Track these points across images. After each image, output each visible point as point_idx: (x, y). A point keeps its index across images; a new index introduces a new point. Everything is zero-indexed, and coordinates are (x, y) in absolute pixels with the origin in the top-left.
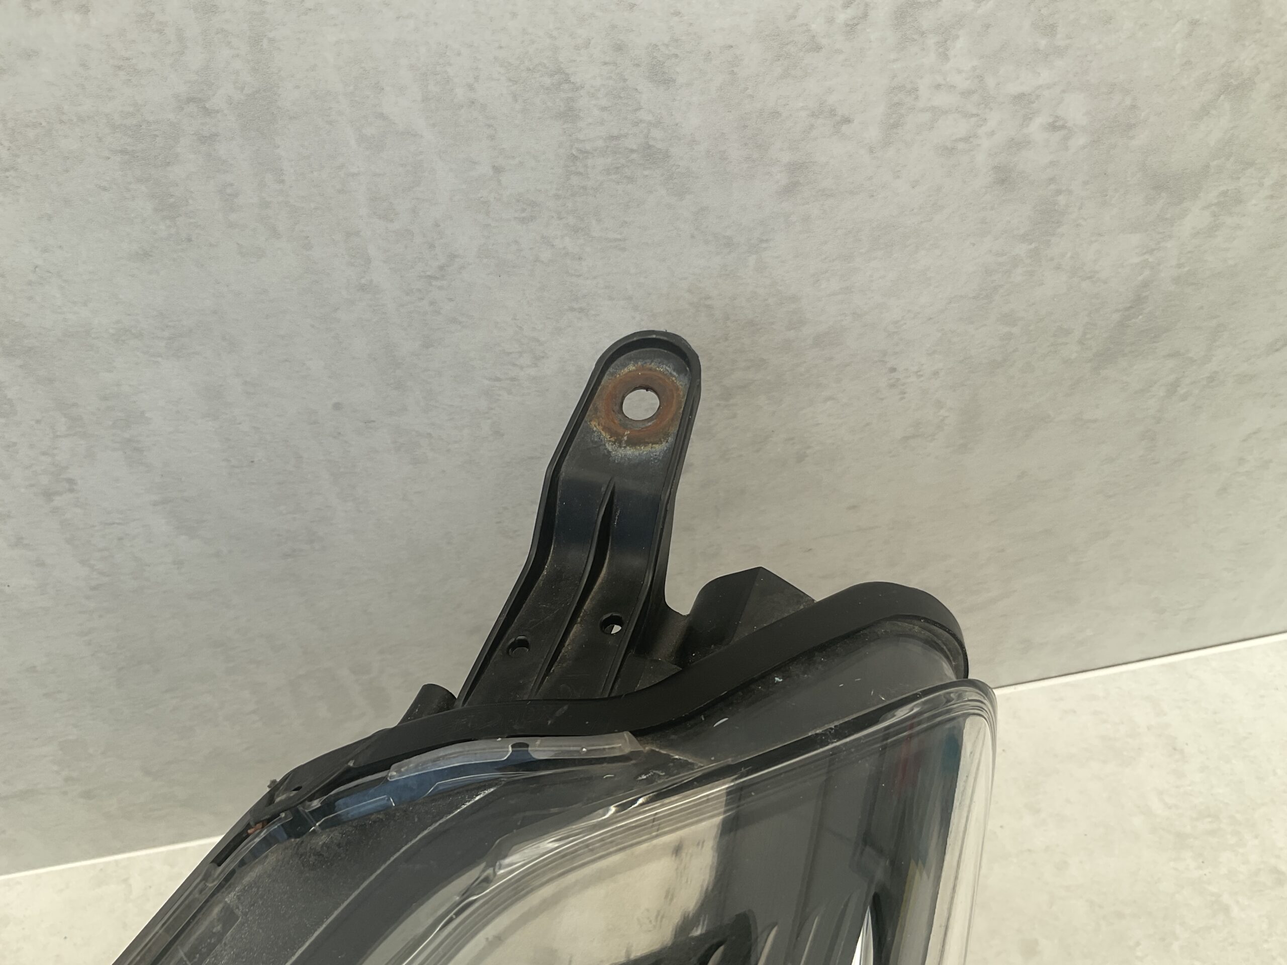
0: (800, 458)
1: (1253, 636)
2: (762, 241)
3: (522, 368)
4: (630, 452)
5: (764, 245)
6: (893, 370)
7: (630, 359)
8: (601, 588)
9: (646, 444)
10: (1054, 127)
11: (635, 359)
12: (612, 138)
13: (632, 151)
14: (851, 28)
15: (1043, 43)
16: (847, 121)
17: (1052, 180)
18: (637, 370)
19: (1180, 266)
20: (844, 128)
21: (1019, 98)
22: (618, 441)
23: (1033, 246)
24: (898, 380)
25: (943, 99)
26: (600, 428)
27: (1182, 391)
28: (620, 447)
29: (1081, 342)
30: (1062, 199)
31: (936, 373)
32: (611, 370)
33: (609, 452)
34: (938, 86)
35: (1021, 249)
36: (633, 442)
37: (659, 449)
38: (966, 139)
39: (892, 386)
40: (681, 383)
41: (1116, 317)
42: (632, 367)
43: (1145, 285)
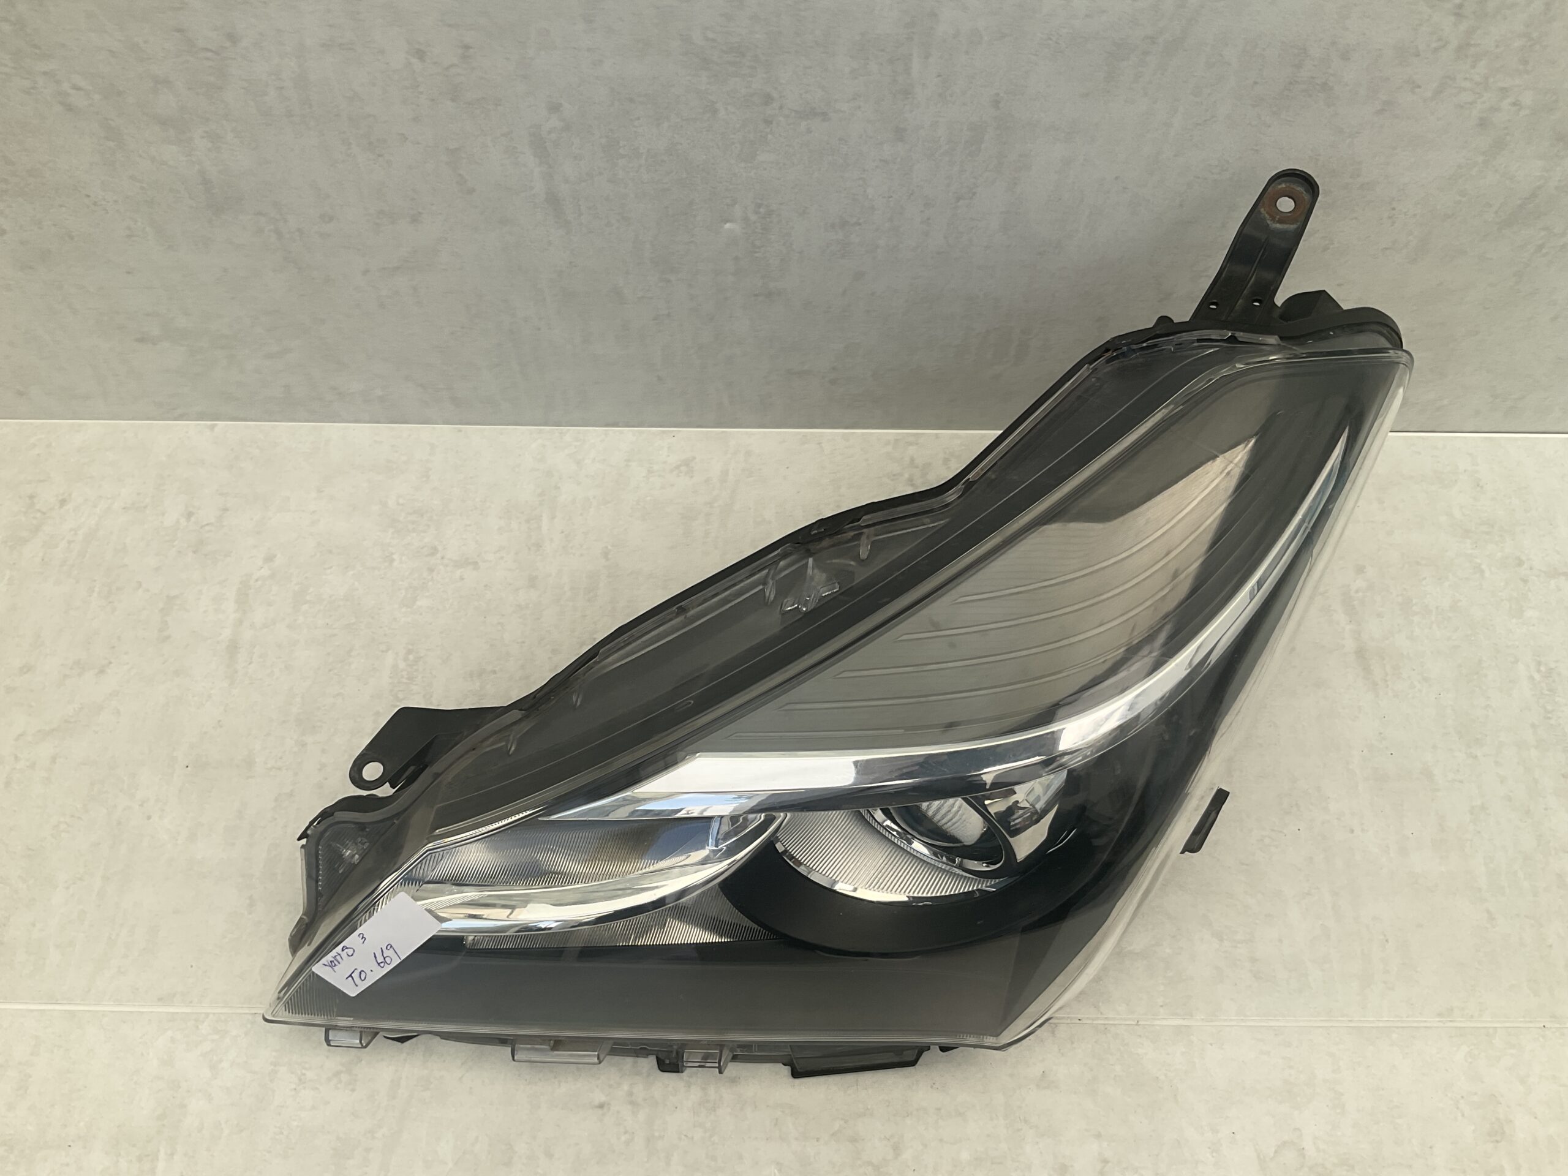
0: (1325, 249)
1: (1551, 431)
2: (1357, 133)
3: (1213, 174)
4: (1278, 226)
5: (1357, 135)
6: (1394, 209)
7: (1284, 181)
8: (1251, 287)
9: (1286, 223)
10: (1514, 104)
11: (1285, 182)
12: (1312, 78)
13: (1318, 84)
14: (1436, 50)
15: (1521, 67)
16: (1419, 87)
17: (1506, 128)
18: (1286, 187)
19: (1560, 181)
20: (1418, 90)
21: (1502, 89)
22: (1273, 219)
23: (1487, 158)
24: (1394, 215)
25: (1467, 84)
26: (1265, 212)
27: (1544, 251)
28: (1274, 223)
29: (1496, 212)
30: (1508, 138)
31: (1415, 215)
32: (1273, 185)
33: (1268, 225)
34: (1466, 79)
35: (1481, 159)
36: (1280, 222)
37: (1293, 227)
38: (1471, 104)
39: (1390, 218)
40: (1307, 197)
41: (1519, 202)
42: (1283, 185)
43: (1539, 188)
